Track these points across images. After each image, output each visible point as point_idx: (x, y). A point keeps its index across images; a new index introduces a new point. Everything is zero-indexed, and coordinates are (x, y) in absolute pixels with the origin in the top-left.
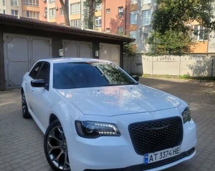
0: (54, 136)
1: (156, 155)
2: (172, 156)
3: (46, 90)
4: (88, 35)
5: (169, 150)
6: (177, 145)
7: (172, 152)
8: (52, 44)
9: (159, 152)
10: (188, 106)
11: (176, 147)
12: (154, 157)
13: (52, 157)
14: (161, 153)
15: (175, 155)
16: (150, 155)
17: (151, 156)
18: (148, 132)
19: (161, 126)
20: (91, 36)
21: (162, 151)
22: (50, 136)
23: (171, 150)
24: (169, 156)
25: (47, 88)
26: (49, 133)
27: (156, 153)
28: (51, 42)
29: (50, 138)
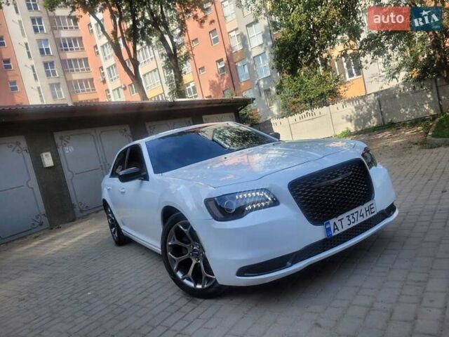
0: (176, 240)
1: (341, 220)
2: (366, 218)
3: (145, 182)
4: (182, 107)
5: (358, 209)
6: (368, 201)
7: (364, 212)
8: (132, 133)
9: (344, 216)
10: (366, 146)
11: (368, 204)
12: (338, 224)
13: (180, 275)
14: (349, 216)
15: (369, 216)
16: (332, 222)
17: (335, 224)
18: (319, 189)
19: (337, 176)
20: (186, 107)
21: (349, 213)
22: (170, 243)
23: (361, 209)
24: (361, 220)
25: (146, 178)
26: (166, 239)
27: (340, 217)
28: (129, 132)
29: (170, 246)
